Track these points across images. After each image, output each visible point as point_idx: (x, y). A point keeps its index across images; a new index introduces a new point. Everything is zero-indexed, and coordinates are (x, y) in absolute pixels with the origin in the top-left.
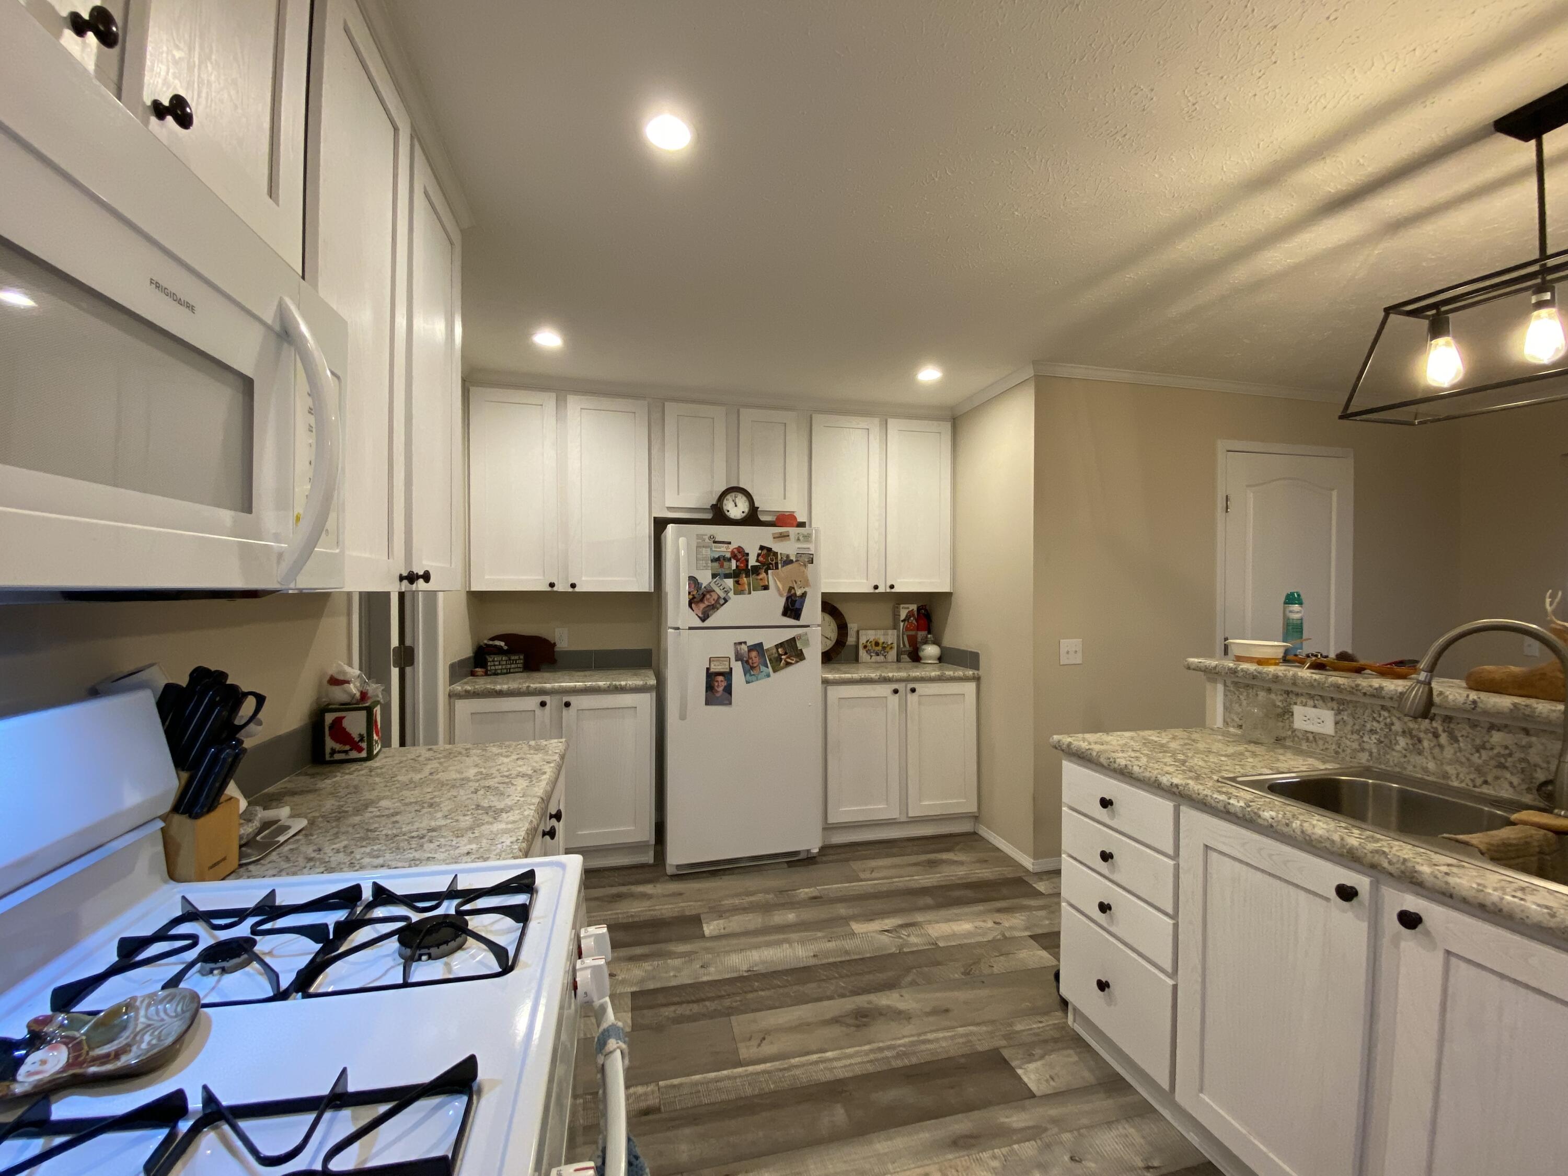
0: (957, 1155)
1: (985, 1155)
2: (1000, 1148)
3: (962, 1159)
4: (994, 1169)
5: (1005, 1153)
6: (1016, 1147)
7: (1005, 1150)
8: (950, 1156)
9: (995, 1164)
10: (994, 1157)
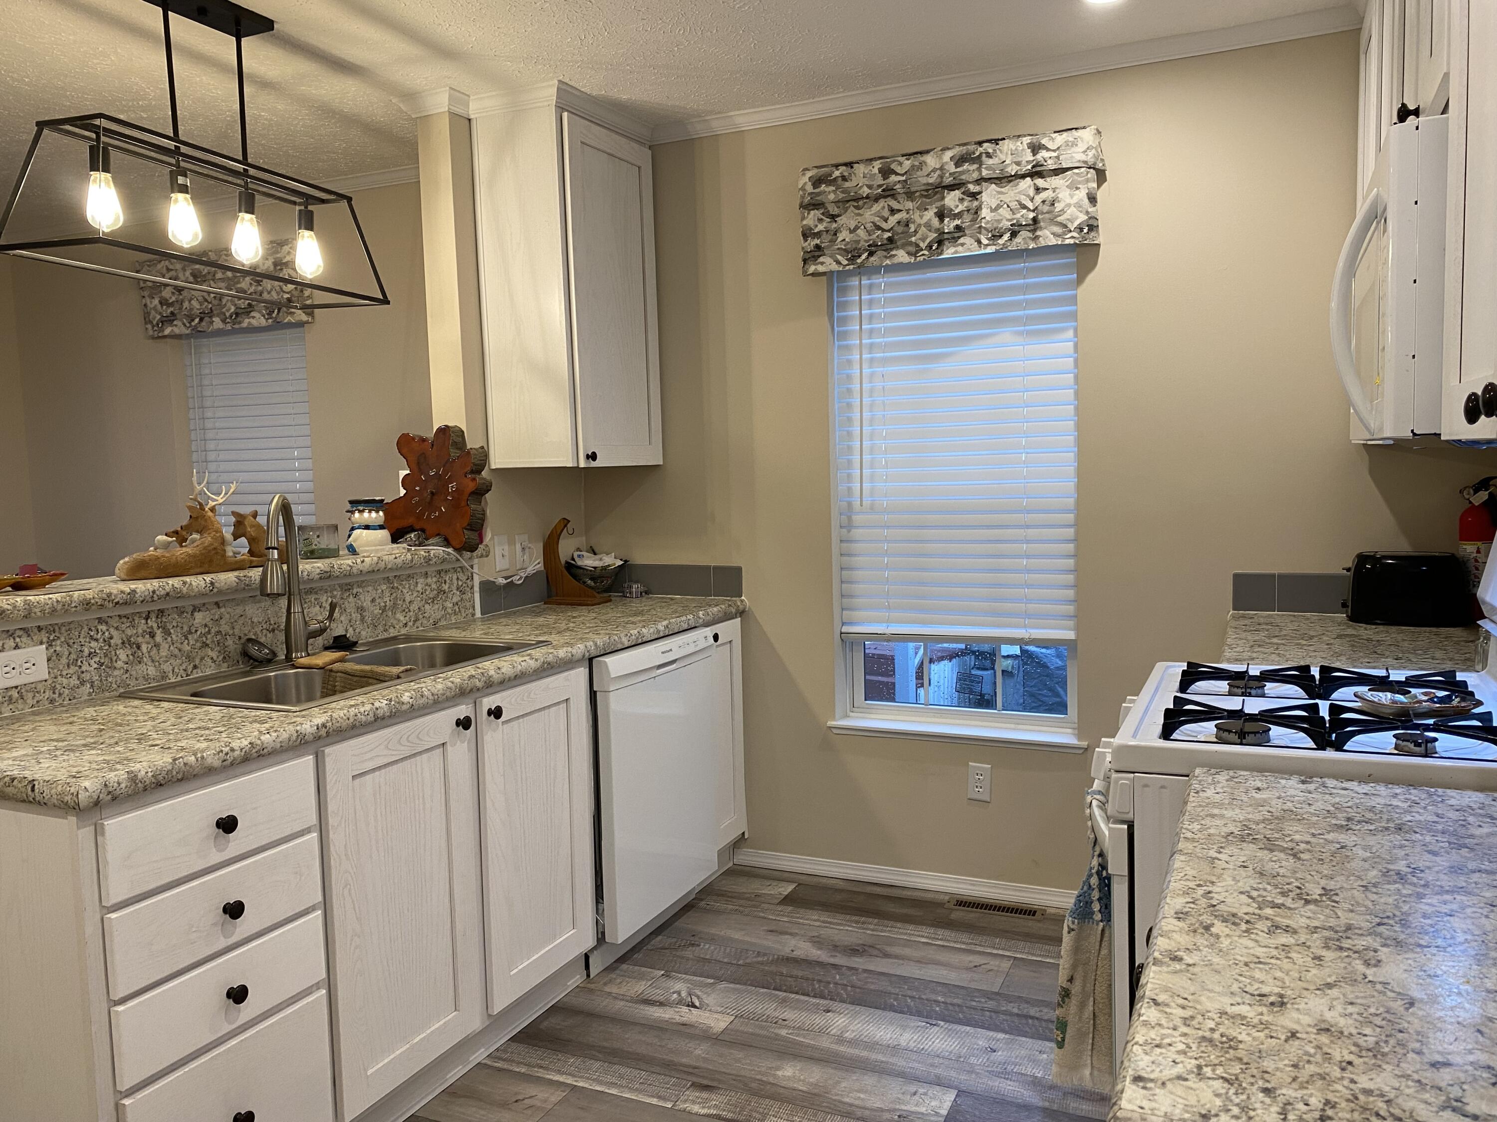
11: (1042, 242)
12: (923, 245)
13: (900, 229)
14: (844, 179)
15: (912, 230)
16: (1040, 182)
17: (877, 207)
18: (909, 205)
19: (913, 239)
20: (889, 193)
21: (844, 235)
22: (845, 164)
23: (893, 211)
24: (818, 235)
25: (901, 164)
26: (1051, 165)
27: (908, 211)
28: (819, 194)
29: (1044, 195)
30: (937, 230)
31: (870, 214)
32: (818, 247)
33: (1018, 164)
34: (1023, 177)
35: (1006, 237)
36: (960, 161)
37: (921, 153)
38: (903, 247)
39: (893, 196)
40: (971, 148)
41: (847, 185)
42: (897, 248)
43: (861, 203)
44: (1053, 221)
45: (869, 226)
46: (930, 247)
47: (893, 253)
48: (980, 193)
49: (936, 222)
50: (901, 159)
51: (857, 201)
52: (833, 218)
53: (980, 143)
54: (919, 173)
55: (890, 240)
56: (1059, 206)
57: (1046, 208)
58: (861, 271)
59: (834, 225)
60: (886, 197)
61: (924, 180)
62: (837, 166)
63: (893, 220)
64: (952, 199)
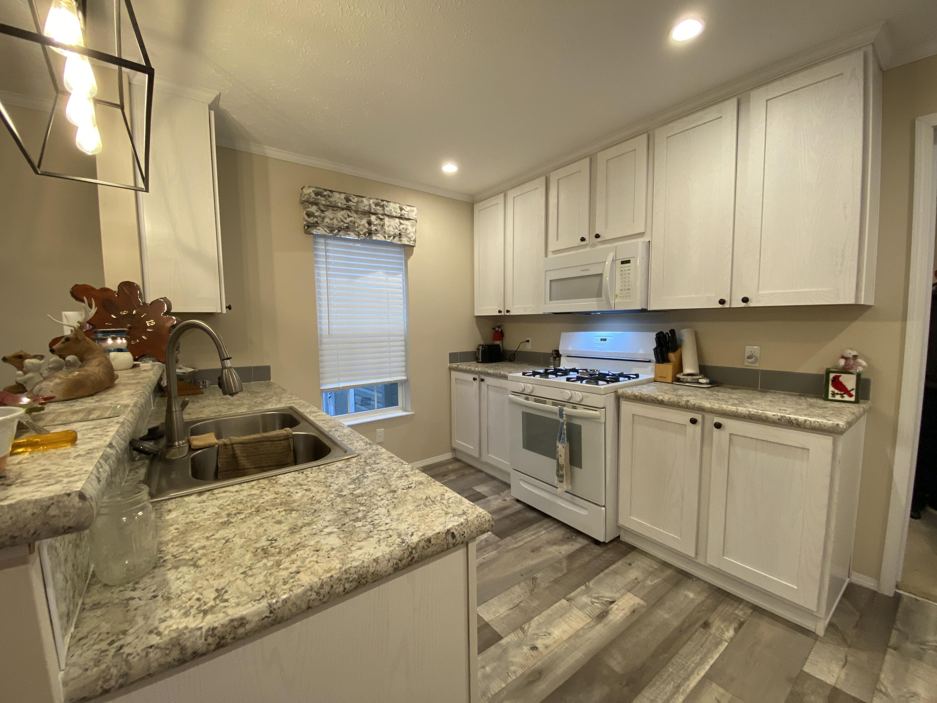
0: (536, 666)
1: (520, 672)
2: (514, 680)
3: (532, 664)
4: (513, 665)
5: (509, 678)
6: (504, 685)
7: (510, 680)
8: (539, 663)
9: (513, 668)
10: (515, 672)
11: (403, 243)
12: (361, 233)
13: (352, 224)
14: (329, 196)
15: (356, 225)
16: (401, 221)
17: (342, 212)
18: (355, 216)
19: (357, 229)
20: (348, 208)
21: (327, 220)
22: (330, 191)
23: (349, 216)
24: (316, 217)
25: (354, 199)
26: (406, 216)
27: (355, 218)
28: (318, 199)
29: (403, 226)
30: (368, 229)
31: (340, 214)
32: (317, 222)
33: (396, 212)
34: (397, 217)
35: (392, 237)
36: (377, 205)
37: (361, 197)
38: (354, 231)
39: (349, 210)
40: (380, 201)
41: (330, 199)
42: (350, 231)
43: (335, 209)
44: (406, 236)
45: (339, 219)
46: (365, 234)
47: (349, 233)
48: (384, 219)
49: (367, 225)
50: (354, 197)
51: (334, 207)
52: (322, 211)
53: (382, 201)
54: (361, 204)
55: (347, 227)
56: (408, 231)
57: (404, 231)
58: (335, 238)
59: (323, 215)
60: (347, 209)
61: (363, 208)
62: (325, 190)
63: (349, 220)
64: (373, 218)
